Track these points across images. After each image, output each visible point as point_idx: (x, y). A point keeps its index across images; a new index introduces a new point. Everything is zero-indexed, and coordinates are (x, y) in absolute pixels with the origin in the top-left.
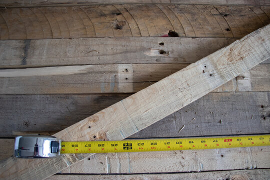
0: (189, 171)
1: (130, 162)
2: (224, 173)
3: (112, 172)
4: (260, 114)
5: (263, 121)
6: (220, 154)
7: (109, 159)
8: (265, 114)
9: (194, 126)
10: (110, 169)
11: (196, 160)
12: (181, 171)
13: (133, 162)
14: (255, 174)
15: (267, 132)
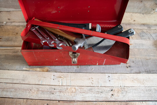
0: (95, 86)
1: (70, 81)
2: (110, 88)
3: (63, 85)
4: (126, 66)
5: (127, 68)
6: (109, 80)
7: (62, 80)
8: (128, 66)
9: (97, 69)
10: (62, 84)
11: (98, 82)
12: (92, 86)
13: (72, 82)
14: (124, 88)
15: (129, 73)
